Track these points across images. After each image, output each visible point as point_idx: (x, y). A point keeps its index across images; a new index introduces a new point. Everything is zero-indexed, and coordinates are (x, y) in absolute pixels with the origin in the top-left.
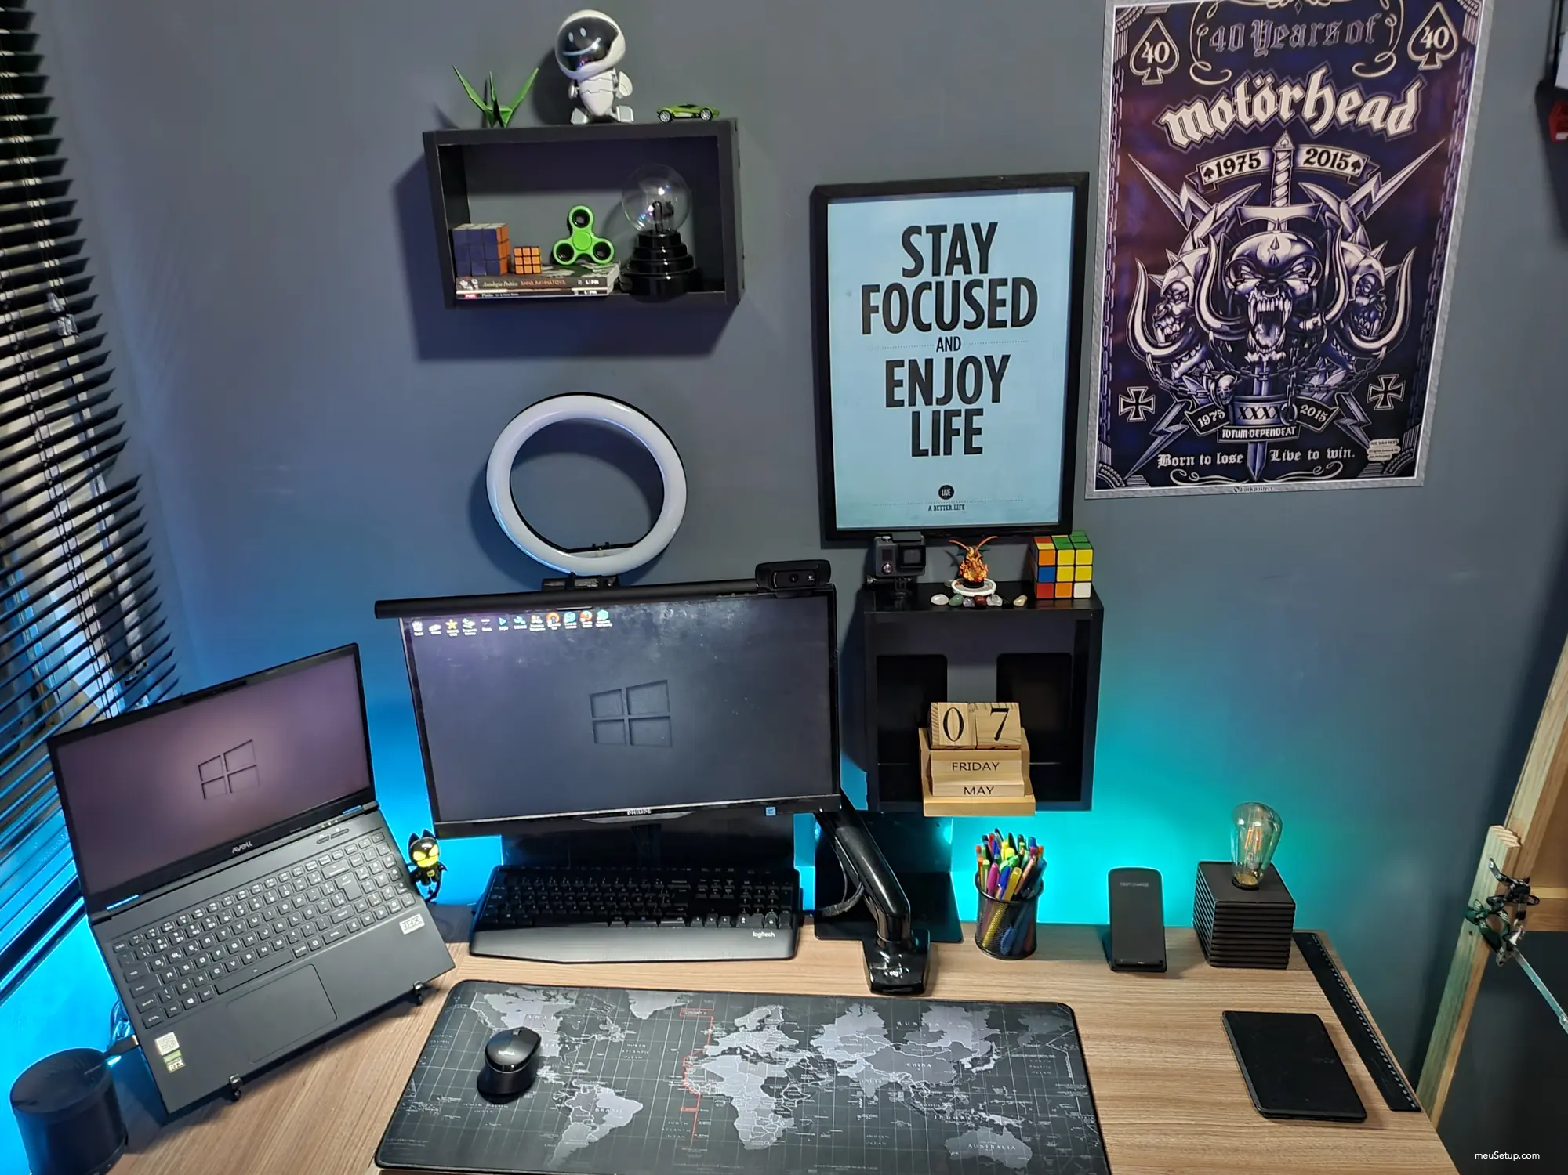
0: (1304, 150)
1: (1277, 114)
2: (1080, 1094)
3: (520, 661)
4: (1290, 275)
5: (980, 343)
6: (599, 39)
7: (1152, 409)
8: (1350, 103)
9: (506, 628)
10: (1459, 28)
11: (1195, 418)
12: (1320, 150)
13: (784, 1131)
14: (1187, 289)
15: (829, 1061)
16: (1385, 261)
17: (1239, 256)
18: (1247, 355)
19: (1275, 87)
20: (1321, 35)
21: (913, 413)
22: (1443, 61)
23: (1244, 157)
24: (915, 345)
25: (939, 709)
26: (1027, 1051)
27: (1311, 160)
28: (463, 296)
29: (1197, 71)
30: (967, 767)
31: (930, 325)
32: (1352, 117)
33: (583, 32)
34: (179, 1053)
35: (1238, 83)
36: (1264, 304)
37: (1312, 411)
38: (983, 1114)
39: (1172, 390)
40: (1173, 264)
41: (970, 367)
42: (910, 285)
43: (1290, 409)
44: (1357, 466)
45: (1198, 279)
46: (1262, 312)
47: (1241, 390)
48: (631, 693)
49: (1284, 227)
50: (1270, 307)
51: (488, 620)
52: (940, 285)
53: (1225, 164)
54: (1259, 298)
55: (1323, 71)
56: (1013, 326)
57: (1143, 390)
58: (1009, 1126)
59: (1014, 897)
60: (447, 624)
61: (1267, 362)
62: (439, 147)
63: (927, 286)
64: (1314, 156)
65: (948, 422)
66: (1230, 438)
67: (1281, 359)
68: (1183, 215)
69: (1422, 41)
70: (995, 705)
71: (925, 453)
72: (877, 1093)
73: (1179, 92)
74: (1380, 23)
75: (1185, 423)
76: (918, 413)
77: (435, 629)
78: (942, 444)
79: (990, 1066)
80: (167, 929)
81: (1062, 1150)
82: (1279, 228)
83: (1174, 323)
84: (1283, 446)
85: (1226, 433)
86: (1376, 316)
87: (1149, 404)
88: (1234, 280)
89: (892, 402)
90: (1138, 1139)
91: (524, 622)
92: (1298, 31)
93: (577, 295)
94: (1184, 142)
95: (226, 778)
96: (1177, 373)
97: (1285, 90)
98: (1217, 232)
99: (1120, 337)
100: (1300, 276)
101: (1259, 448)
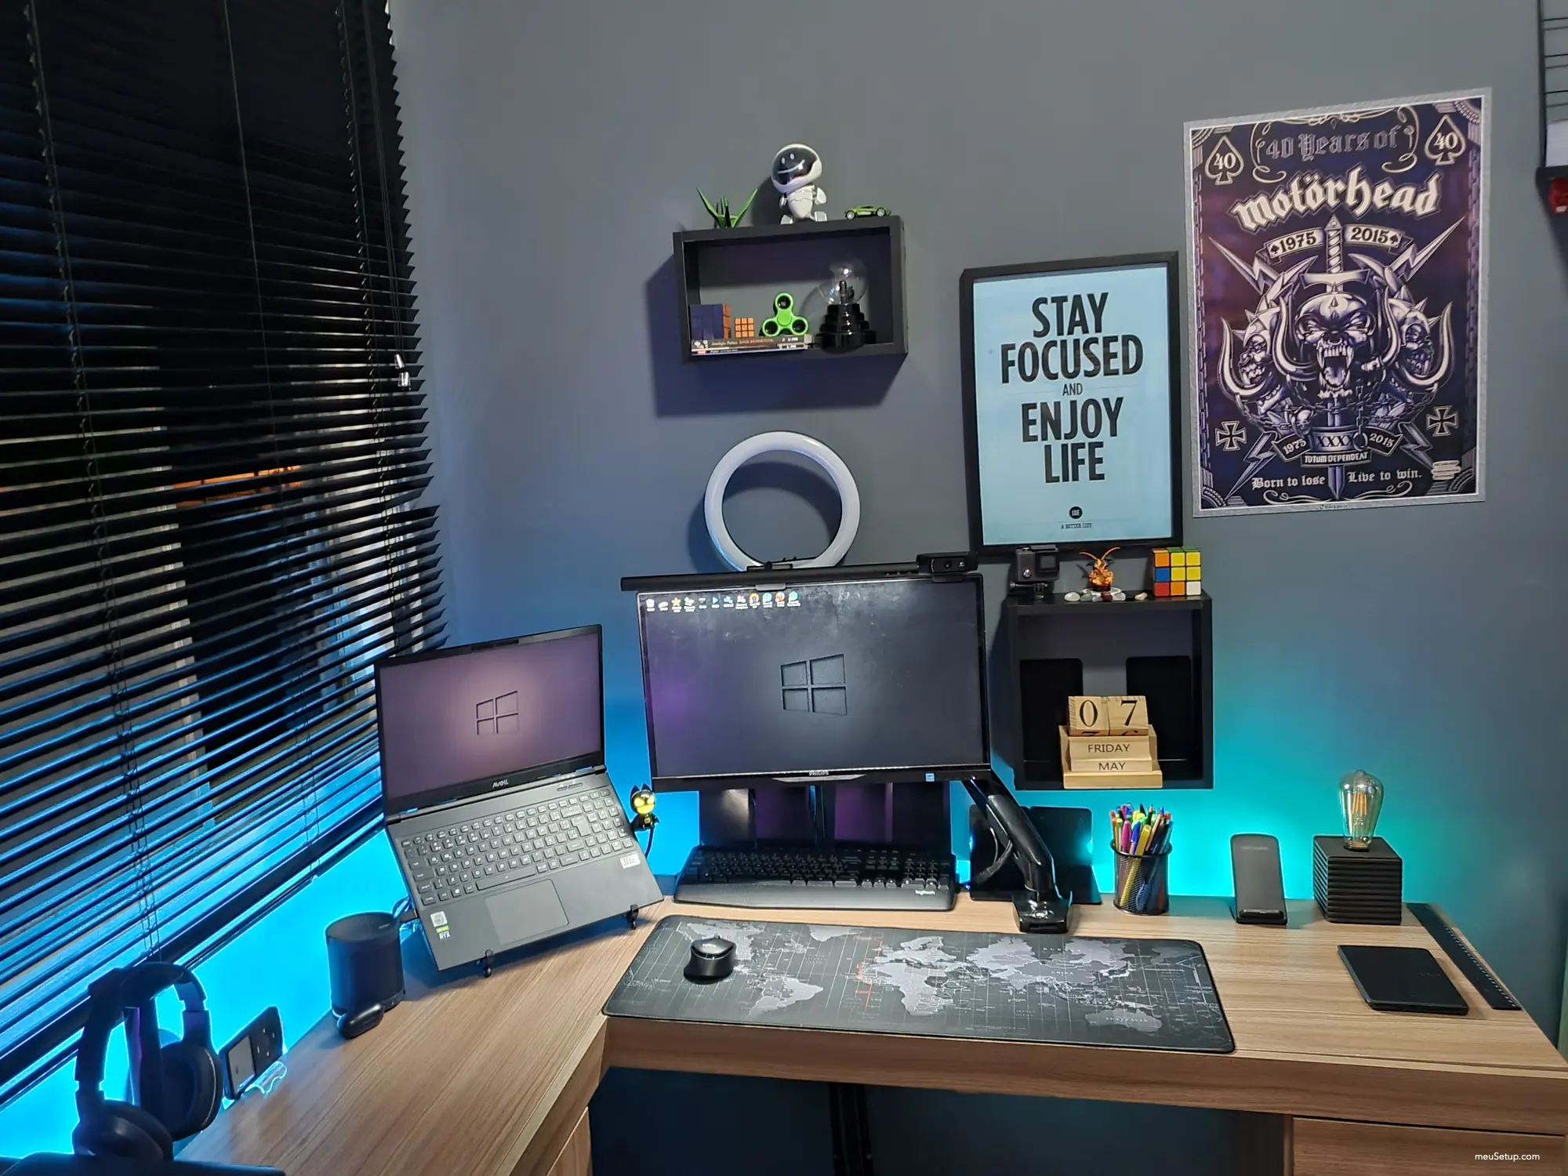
0: (1350, 229)
1: (1325, 202)
2: (1207, 992)
3: (727, 635)
4: (1348, 327)
5: (1100, 388)
6: (803, 161)
7: (1243, 440)
8: (1383, 192)
9: (717, 606)
10: (1465, 132)
11: (1281, 446)
12: (1363, 229)
13: (944, 1006)
14: (1265, 341)
15: (982, 969)
16: (1428, 313)
17: (1307, 312)
18: (1319, 393)
19: (1322, 182)
20: (1354, 143)
21: (1046, 446)
22: (1455, 158)
23: (1302, 236)
24: (1045, 391)
25: (1075, 702)
26: (1158, 967)
27: (1358, 236)
28: (696, 353)
29: (1258, 173)
30: (1101, 749)
31: (1057, 374)
32: (1387, 202)
33: (792, 157)
34: (447, 928)
35: (1292, 181)
36: (1330, 351)
37: (1380, 439)
38: (1120, 1002)
39: (1259, 423)
40: (1252, 321)
41: (1091, 409)
42: (1040, 344)
43: (1360, 437)
44: (1424, 484)
45: (1273, 332)
46: (1328, 358)
47: (1318, 422)
48: (814, 664)
49: (1340, 289)
50: (1335, 353)
51: (704, 599)
52: (1064, 343)
53: (1287, 241)
54: (1325, 346)
55: (1359, 169)
56: (1124, 373)
57: (1235, 424)
58: (1142, 1009)
59: (1145, 853)
60: (673, 601)
61: (1338, 398)
62: (684, 243)
63: (1053, 343)
64: (1359, 232)
65: (1075, 454)
66: (1312, 463)
67: (1349, 395)
68: (1256, 283)
69: (1436, 144)
70: (1125, 698)
71: (1057, 479)
72: (1025, 987)
73: (1246, 189)
74: (1400, 133)
75: (1272, 450)
76: (1050, 446)
77: (663, 606)
78: (1070, 473)
79: (1127, 974)
80: (441, 836)
81: (1189, 1023)
82: (1336, 290)
83: (1257, 368)
84: (1358, 469)
85: (1308, 459)
86: (1426, 359)
87: (1241, 435)
88: (1303, 332)
89: (1027, 438)
90: (1258, 1019)
91: (731, 601)
92: (1336, 141)
93: (781, 349)
94: (1253, 226)
95: (495, 719)
96: (1262, 410)
97: (1330, 184)
98: (1287, 293)
99: (1212, 382)
100: (1358, 328)
101: (1338, 470)
